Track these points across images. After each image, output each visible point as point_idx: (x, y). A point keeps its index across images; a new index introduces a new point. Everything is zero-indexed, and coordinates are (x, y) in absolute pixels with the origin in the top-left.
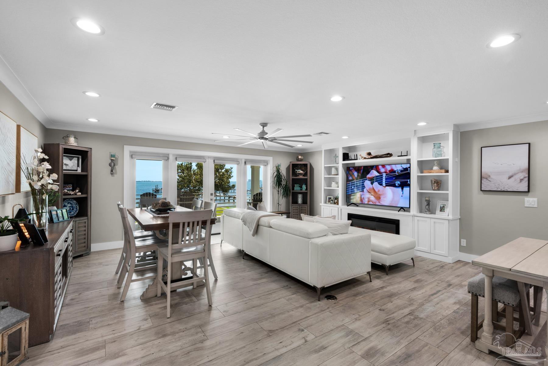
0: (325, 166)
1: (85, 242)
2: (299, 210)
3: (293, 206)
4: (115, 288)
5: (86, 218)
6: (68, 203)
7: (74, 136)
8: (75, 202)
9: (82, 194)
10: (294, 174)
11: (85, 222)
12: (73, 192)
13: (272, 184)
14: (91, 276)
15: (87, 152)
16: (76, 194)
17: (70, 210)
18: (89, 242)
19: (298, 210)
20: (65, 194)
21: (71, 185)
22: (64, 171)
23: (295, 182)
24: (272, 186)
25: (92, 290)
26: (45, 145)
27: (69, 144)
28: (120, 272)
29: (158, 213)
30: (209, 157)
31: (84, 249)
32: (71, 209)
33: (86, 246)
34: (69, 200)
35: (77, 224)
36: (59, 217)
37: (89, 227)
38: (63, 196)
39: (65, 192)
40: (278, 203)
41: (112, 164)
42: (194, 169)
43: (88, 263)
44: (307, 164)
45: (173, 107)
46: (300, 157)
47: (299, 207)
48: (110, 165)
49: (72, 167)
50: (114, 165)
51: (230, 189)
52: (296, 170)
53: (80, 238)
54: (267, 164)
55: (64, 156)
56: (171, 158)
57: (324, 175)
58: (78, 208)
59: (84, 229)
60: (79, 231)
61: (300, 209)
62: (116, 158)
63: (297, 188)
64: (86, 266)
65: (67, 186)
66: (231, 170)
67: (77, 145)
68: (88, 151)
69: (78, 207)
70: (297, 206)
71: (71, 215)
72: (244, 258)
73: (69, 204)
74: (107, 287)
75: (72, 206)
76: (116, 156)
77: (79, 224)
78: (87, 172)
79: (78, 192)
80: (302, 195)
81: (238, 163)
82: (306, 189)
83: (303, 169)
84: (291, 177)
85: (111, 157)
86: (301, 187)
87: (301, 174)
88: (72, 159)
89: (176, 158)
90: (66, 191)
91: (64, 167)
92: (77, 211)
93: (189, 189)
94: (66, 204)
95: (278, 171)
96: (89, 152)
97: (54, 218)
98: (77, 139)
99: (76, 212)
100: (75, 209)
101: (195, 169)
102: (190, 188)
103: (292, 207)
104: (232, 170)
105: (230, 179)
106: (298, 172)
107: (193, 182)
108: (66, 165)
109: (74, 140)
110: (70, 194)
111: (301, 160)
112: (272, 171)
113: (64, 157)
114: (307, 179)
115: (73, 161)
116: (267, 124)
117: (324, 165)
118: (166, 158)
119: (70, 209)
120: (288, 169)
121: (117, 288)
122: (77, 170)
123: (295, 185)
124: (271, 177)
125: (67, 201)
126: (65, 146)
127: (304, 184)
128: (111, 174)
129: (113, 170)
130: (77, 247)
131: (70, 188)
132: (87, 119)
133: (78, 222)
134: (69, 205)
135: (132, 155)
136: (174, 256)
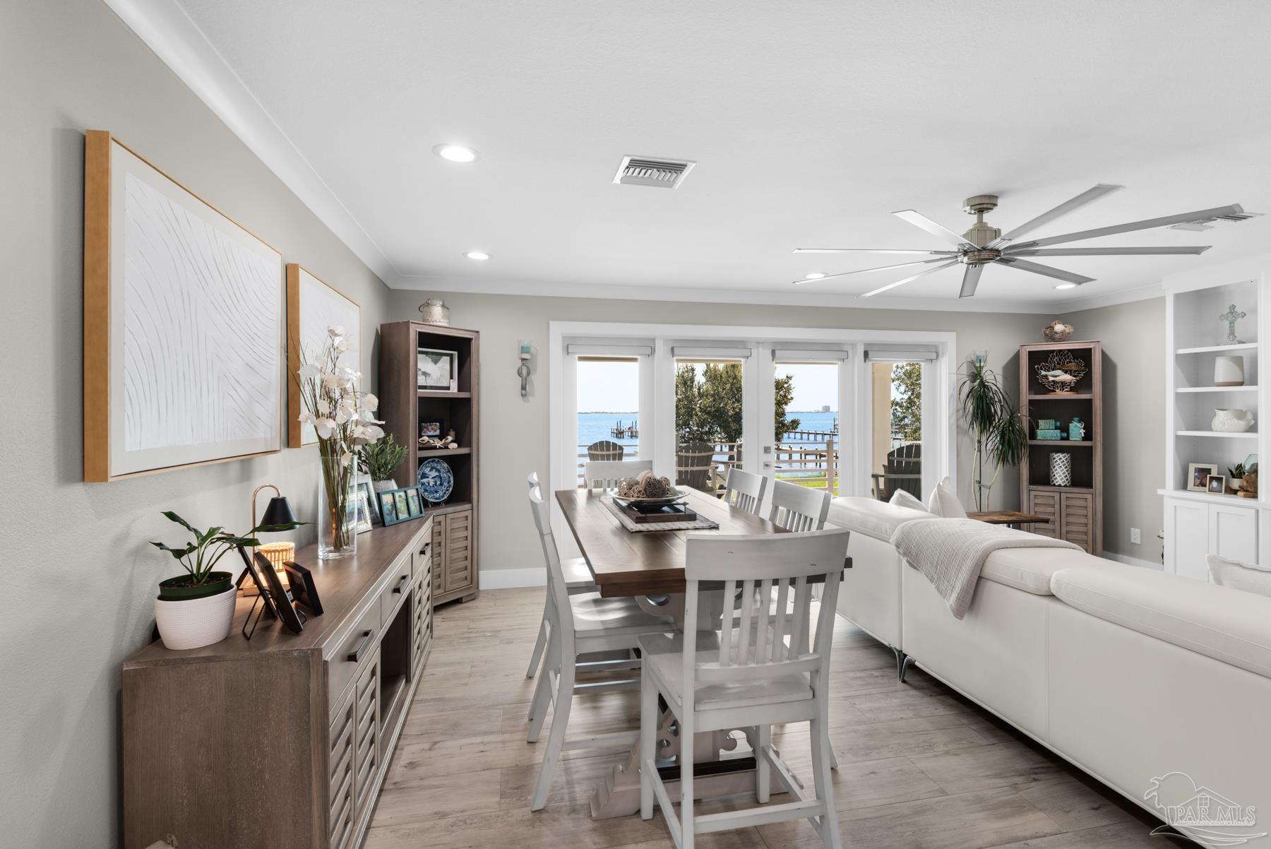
0: (1181, 351)
1: (466, 568)
2: (1057, 506)
3: (1033, 493)
4: (523, 740)
5: (467, 506)
6: (432, 469)
7: (441, 303)
8: (445, 465)
9: (459, 446)
10: (1037, 384)
11: (467, 517)
12: (441, 440)
13: (954, 419)
14: (470, 675)
15: (469, 340)
16: (446, 448)
17: (436, 484)
18: (475, 567)
19: (1053, 506)
20: (424, 446)
21: (438, 424)
22: (419, 390)
23: (1039, 410)
24: (954, 427)
25: (465, 736)
26: (382, 326)
27: (431, 323)
28: (538, 674)
29: (637, 518)
30: (759, 343)
31: (465, 583)
32: (438, 483)
33: (469, 578)
34: (433, 461)
35: (449, 521)
36: (398, 511)
37: (475, 531)
38: (418, 452)
39: (423, 441)
40: (980, 482)
41: (524, 372)
42: (699, 383)
43: (471, 626)
44: (1091, 349)
45: (678, 168)
46: (1059, 328)
47: (1057, 496)
48: (520, 374)
49: (439, 379)
50: (528, 374)
51: (785, 432)
52: (1043, 373)
53: (455, 556)
54: (937, 356)
55: (421, 352)
56: (661, 348)
57: (1177, 385)
58: (452, 481)
59: (464, 534)
60: (453, 540)
61: (1064, 503)
62: (532, 355)
63: (1047, 432)
64: (464, 638)
65: (430, 427)
66: (786, 383)
67: (447, 325)
68: (471, 339)
69: (452, 478)
70: (1052, 494)
71: (437, 499)
72: (905, 679)
73: (434, 470)
74: (503, 733)
75: (440, 477)
76: (533, 350)
77: (453, 521)
78: (470, 391)
79: (452, 442)
80: (1067, 456)
81: (843, 355)
82: (1088, 436)
83: (1073, 366)
84: (1025, 396)
85: (522, 353)
86: (1065, 429)
87: (1063, 385)
88: (439, 360)
89: (673, 349)
90: (426, 438)
91: (421, 381)
92: (451, 489)
93: (688, 430)
94: (427, 471)
95: (976, 375)
96: (473, 341)
97: (388, 512)
98: (448, 308)
99: (447, 490)
100: (446, 484)
101: (701, 383)
102: (690, 428)
103: (1032, 497)
104: (790, 382)
105: (784, 406)
106: (1051, 379)
107: (697, 415)
108: (425, 374)
109: (441, 311)
110: (435, 448)
111: (1063, 337)
112: (954, 378)
113: (419, 356)
114: (1090, 402)
115: (440, 364)
116: (996, 197)
117: (1176, 348)
118: (649, 347)
119: (436, 482)
120: (1012, 367)
121: (526, 743)
122: (448, 388)
123: (1041, 422)
124: (951, 396)
125: (429, 462)
126: (422, 328)
127: (1076, 419)
128: (522, 395)
129: (526, 385)
130: (450, 580)
131: (435, 431)
132: (465, 254)
133: (450, 516)
134: (434, 474)
135: (568, 345)
136: (702, 707)
